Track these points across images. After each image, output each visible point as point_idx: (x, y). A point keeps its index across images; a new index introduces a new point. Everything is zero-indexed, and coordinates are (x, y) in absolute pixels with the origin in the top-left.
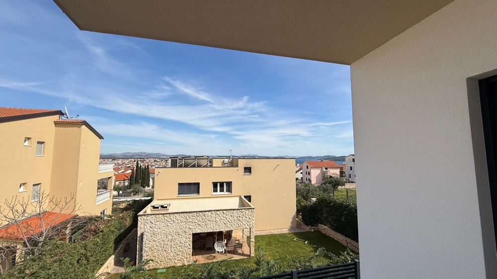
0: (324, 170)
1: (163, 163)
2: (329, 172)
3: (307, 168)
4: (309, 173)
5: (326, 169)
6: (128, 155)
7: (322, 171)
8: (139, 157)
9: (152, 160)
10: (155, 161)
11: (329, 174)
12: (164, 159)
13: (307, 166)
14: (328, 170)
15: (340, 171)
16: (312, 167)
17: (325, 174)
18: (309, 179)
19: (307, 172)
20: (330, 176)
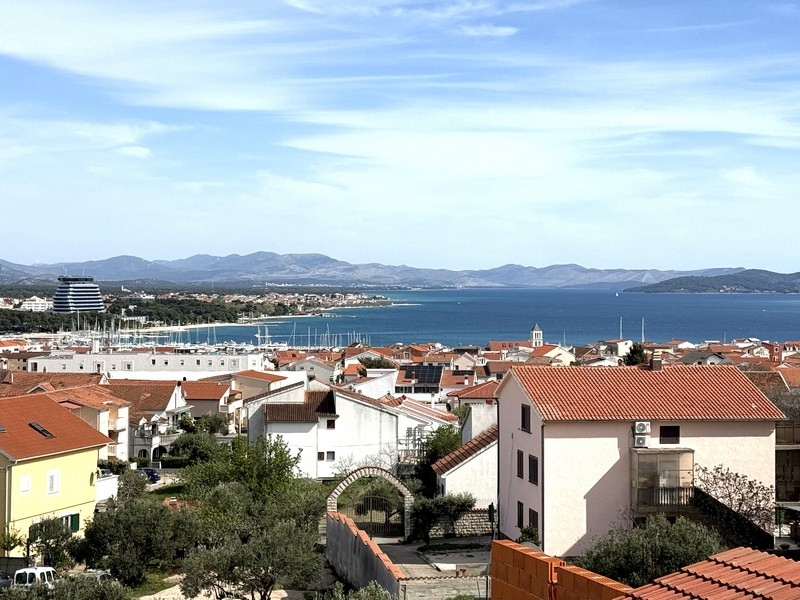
0: (653, 443)
2: (685, 462)
3: (525, 425)
4: (533, 462)
5: (670, 433)
7: (631, 450)
11: (685, 479)
13: (525, 410)
14: (685, 442)
15: (778, 452)
16: (557, 414)
17: (655, 478)
18: (534, 515)
19: (520, 454)
20: (697, 491)
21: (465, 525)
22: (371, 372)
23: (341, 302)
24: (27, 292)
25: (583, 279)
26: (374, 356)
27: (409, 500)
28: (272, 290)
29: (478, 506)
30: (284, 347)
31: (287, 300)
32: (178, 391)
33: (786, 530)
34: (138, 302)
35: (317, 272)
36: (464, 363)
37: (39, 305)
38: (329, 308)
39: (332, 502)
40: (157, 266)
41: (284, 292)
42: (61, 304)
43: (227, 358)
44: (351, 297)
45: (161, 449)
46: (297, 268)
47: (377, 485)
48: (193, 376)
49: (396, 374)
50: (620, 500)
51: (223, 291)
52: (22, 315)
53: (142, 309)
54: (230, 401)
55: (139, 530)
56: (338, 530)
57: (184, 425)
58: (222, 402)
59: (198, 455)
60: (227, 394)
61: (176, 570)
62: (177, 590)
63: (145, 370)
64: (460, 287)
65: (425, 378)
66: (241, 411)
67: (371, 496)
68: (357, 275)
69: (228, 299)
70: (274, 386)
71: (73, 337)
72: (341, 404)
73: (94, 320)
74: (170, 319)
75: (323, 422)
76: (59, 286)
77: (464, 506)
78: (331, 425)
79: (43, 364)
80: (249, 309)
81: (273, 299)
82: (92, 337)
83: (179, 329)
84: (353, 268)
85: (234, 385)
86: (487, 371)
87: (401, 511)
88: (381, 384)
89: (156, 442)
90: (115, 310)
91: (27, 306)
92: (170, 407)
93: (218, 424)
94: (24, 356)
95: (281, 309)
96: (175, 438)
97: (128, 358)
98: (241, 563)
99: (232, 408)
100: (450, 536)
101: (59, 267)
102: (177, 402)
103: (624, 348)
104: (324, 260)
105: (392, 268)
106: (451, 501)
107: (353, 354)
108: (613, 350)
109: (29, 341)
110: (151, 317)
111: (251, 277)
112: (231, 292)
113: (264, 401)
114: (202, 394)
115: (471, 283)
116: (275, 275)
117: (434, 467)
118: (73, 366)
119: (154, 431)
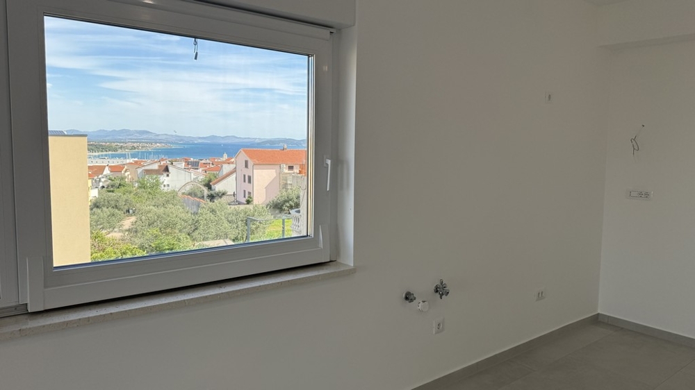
0: (286, 171)
3: (246, 166)
4: (249, 178)
5: (291, 168)
7: (279, 173)
13: (246, 162)
16: (257, 162)
17: (286, 181)
18: (249, 193)
19: (244, 176)
23: (155, 146)
26: (174, 159)
28: (129, 142)
29: (228, 194)
31: (135, 145)
32: (107, 168)
35: (145, 136)
38: (151, 148)
41: (134, 142)
44: (158, 144)
45: (102, 187)
46: (138, 135)
48: (111, 164)
49: (184, 164)
51: (111, 142)
54: (125, 172)
55: (112, 202)
57: (110, 179)
58: (123, 172)
60: (124, 170)
64: (196, 142)
65: (194, 165)
68: (159, 137)
69: (113, 144)
72: (171, 168)
75: (165, 174)
77: (223, 193)
78: (168, 175)
80: (121, 147)
81: (130, 145)
85: (126, 167)
86: (213, 164)
89: (101, 184)
92: (105, 173)
93: (122, 179)
95: (133, 148)
96: (107, 183)
99: (127, 174)
102: (107, 172)
106: (218, 192)
111: (121, 137)
112: (114, 142)
113: (143, 168)
114: (116, 169)
115: (200, 141)
116: (130, 137)
117: (211, 184)
119: (100, 181)
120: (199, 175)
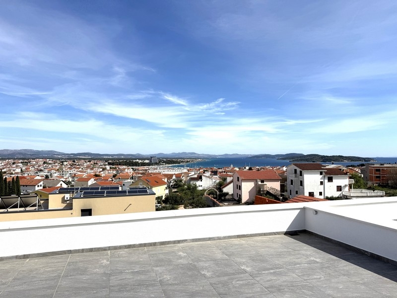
0: (260, 183)
1: (56, 166)
2: (265, 186)
3: (238, 180)
4: (240, 186)
5: (262, 181)
6: (6, 153)
7: (256, 184)
8: (22, 157)
9: (41, 162)
10: (44, 163)
11: (265, 189)
12: (59, 159)
13: (238, 178)
14: (265, 183)
15: (281, 185)
16: (244, 179)
17: (260, 189)
18: (240, 195)
19: (237, 185)
20: (267, 191)
21: (227, 197)
22: (206, 172)
24: (145, 159)
25: (239, 156)
26: (206, 169)
27: (218, 193)
28: (186, 158)
29: (230, 194)
30: (188, 168)
31: (188, 160)
32: (174, 175)
33: (281, 198)
34: (164, 161)
35: (193, 155)
36: (220, 170)
37: (147, 161)
38: (196, 161)
39: (205, 193)
40: (166, 155)
41: (188, 159)
42: (151, 161)
43: (178, 170)
44: (199, 159)
45: (172, 185)
47: (212, 190)
48: (176, 173)
49: (210, 172)
50: (254, 193)
51: (177, 159)
52: (144, 163)
53: (164, 162)
56: (207, 198)
57: (175, 181)
58: (181, 177)
59: (180, 186)
61: (183, 204)
62: (183, 207)
63: (167, 172)
65: (215, 173)
66: (184, 179)
67: (211, 193)
68: (200, 156)
69: (179, 160)
70: (190, 175)
71: (153, 167)
72: (203, 177)
73: (156, 164)
74: (169, 164)
75: (200, 180)
76: (150, 158)
77: (227, 194)
79: (150, 172)
80: (182, 162)
81: (186, 160)
82: (155, 167)
83: (171, 165)
84: (199, 155)
85: (183, 175)
86: (225, 172)
87: (216, 195)
88: (208, 174)
89: (171, 184)
90: (160, 162)
91: (145, 162)
93: (181, 181)
94: (146, 170)
95: (188, 162)
96: (174, 183)
97: (164, 170)
98: (194, 203)
100: (225, 199)
101: (150, 155)
102: (174, 177)
103: (247, 168)
104: (195, 153)
105: (206, 155)
106: (225, 193)
107: (201, 169)
108: (245, 168)
109: (146, 168)
110: (166, 163)
111: (182, 156)
113: (190, 177)
114: (178, 176)
115: (219, 157)
116: (186, 156)
117: (221, 188)
118: (155, 171)
119: (171, 182)
120: (216, 179)
